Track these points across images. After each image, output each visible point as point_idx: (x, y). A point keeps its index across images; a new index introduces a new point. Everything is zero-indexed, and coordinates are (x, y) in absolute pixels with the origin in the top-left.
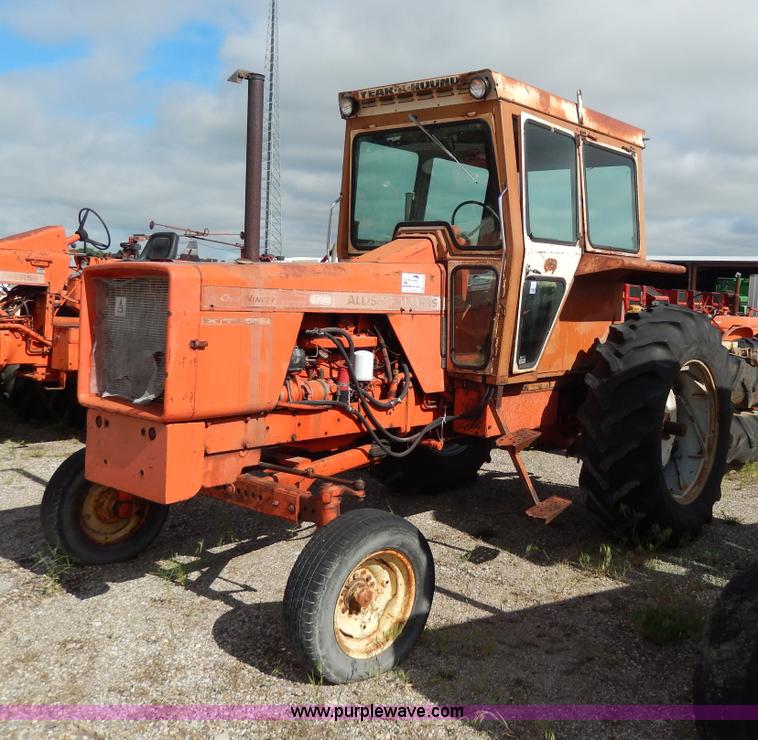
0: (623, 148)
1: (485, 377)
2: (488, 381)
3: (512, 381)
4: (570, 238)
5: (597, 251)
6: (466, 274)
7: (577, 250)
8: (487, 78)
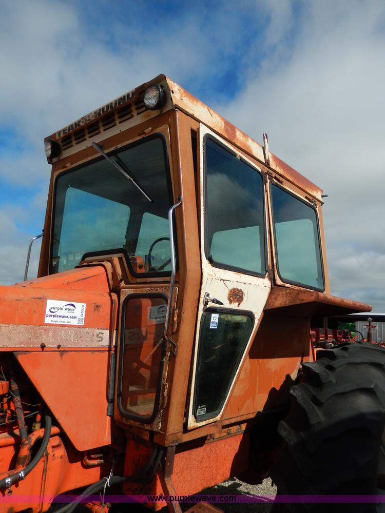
0: (306, 198)
1: (152, 433)
2: (156, 440)
3: (187, 438)
4: (259, 270)
5: (287, 285)
6: (146, 302)
7: (266, 283)
8: (162, 87)
